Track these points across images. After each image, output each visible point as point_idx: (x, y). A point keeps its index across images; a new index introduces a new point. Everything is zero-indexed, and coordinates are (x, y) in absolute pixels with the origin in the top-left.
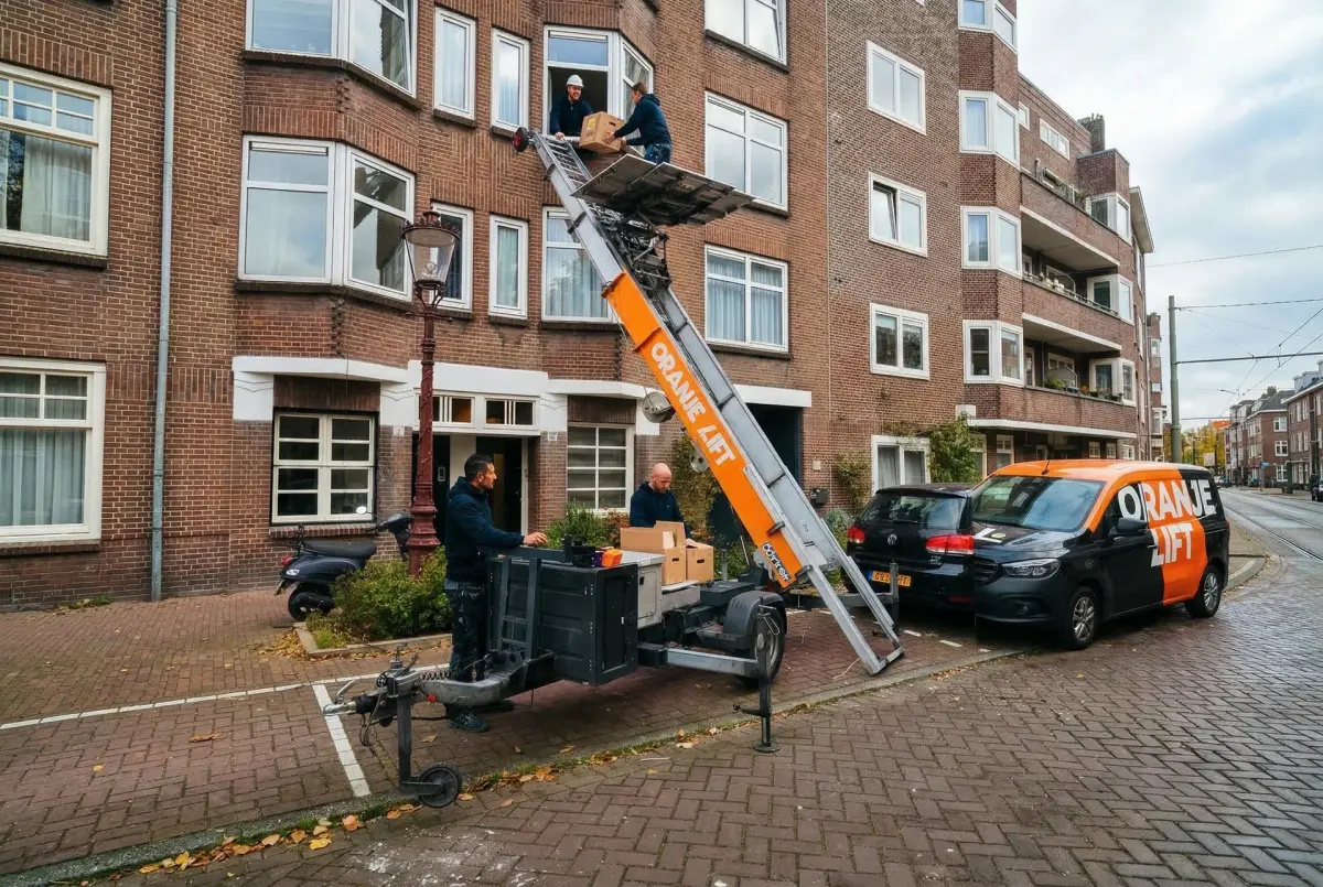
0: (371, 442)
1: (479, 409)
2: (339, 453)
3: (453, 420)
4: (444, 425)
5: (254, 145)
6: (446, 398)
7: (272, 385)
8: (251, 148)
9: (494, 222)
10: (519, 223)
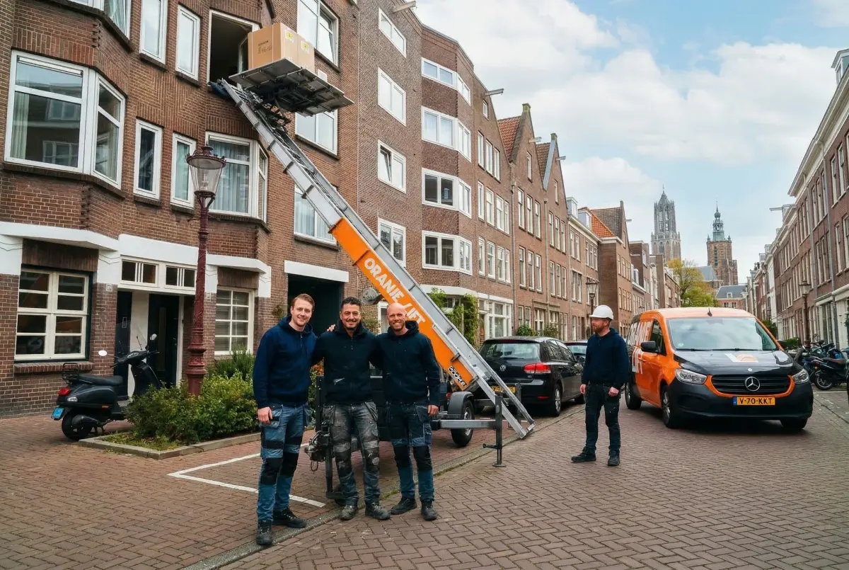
0: (85, 295)
1: (161, 273)
2: (63, 303)
3: (144, 281)
4: (138, 285)
5: (21, 59)
6: (140, 264)
7: (21, 246)
8: (18, 59)
9: (176, 138)
10: (191, 141)
